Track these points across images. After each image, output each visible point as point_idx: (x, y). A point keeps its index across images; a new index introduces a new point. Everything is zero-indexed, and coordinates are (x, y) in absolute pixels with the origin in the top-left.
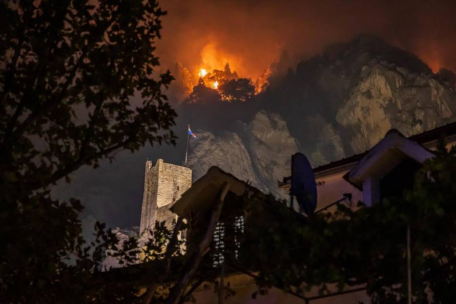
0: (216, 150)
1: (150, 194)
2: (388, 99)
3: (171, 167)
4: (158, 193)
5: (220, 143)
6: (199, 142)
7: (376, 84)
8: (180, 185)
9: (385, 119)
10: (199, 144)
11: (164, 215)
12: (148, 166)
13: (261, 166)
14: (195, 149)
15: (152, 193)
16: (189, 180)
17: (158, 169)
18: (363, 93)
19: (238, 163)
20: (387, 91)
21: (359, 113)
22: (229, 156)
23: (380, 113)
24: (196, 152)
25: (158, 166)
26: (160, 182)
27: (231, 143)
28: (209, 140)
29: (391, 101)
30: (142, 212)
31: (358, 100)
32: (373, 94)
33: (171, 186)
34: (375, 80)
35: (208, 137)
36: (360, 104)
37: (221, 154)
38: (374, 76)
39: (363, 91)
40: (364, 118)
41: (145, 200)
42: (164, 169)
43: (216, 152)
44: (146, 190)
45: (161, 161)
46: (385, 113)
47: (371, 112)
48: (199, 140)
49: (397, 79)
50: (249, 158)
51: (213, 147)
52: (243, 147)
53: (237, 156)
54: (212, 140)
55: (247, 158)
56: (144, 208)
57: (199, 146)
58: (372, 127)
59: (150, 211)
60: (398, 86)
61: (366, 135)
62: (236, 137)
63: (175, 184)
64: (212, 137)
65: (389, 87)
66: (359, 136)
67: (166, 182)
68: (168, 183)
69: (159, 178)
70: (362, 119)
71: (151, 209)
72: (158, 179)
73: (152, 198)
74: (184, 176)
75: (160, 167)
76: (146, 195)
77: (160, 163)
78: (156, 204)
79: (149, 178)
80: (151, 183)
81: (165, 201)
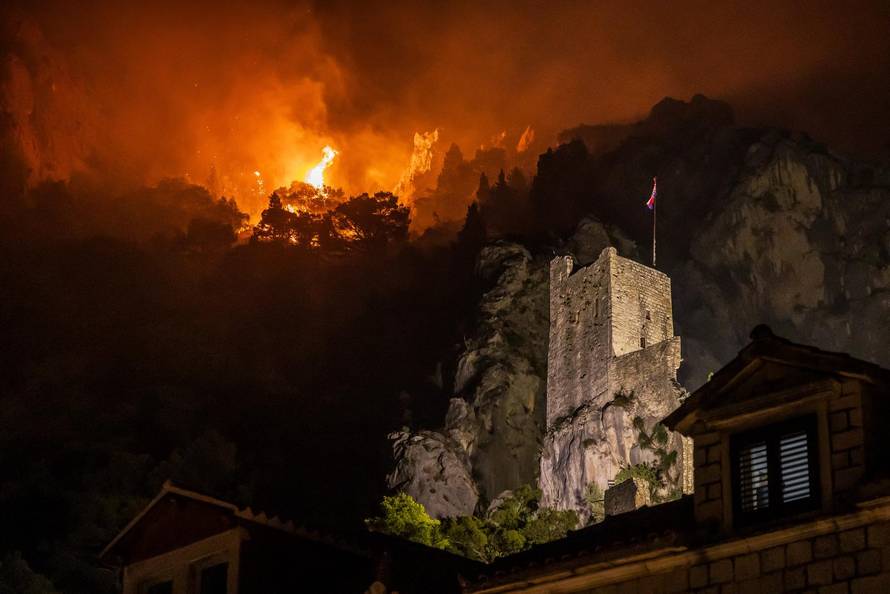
1: (579, 328)
2: (813, 211)
3: (631, 269)
4: (613, 323)
6: (505, 263)
7: (786, 181)
8: (652, 310)
9: (811, 252)
10: (508, 267)
11: (638, 372)
12: (564, 267)
14: (501, 278)
15: (587, 326)
16: (667, 300)
17: (603, 270)
18: (758, 200)
20: (811, 197)
21: (746, 241)
23: (798, 242)
25: (607, 262)
26: (614, 298)
28: (525, 259)
29: (820, 215)
30: (551, 371)
31: (743, 215)
32: (780, 202)
33: (636, 310)
34: (784, 174)
35: (522, 254)
36: (749, 223)
38: (781, 164)
39: (757, 195)
40: (760, 253)
41: (557, 345)
42: (620, 271)
44: (561, 322)
45: (612, 252)
46: (810, 240)
47: (776, 238)
48: (504, 260)
49: (832, 172)
54: (530, 262)
58: (778, 270)
59: (585, 366)
60: (833, 187)
61: (760, 289)
63: (642, 306)
64: (528, 254)
65: (814, 188)
66: (745, 289)
67: (625, 300)
68: (630, 302)
69: (613, 290)
70: (753, 254)
71: (586, 361)
73: (592, 336)
74: (656, 289)
75: (612, 265)
76: (562, 334)
77: (612, 255)
78: (611, 349)
79: (568, 295)
80: (578, 304)
81: (628, 343)
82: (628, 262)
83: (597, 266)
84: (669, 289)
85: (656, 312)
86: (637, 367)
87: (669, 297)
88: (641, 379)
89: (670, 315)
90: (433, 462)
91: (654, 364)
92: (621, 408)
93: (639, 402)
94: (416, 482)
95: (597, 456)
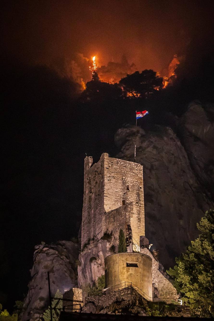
0: (148, 147)
1: (93, 196)
3: (118, 163)
4: (105, 195)
5: (153, 139)
6: (127, 138)
8: (130, 185)
10: (128, 140)
11: (114, 221)
12: (89, 162)
13: (199, 166)
14: (123, 147)
15: (96, 195)
16: (141, 178)
17: (102, 166)
19: (175, 163)
22: (164, 154)
24: (125, 151)
25: (103, 161)
26: (106, 181)
27: (165, 138)
28: (139, 135)
30: (83, 219)
33: (120, 185)
35: (138, 132)
37: (155, 152)
41: (86, 205)
42: (110, 165)
43: (149, 149)
44: (87, 192)
45: (106, 156)
48: (127, 136)
50: (186, 156)
51: (145, 145)
52: (179, 143)
53: (173, 154)
54: (143, 136)
55: (185, 157)
56: (85, 214)
57: (127, 144)
59: (95, 217)
62: (170, 131)
63: (124, 183)
64: (142, 131)
67: (113, 181)
68: (116, 182)
69: (105, 176)
71: (95, 215)
72: (103, 178)
73: (97, 201)
74: (133, 173)
75: (105, 163)
76: (87, 199)
77: (105, 158)
78: (103, 208)
79: (90, 178)
80: (93, 183)
81: (114, 204)
82: (115, 160)
83: (99, 163)
84: (142, 172)
85: (133, 186)
86: (114, 218)
87: (142, 176)
88: (115, 225)
89: (142, 186)
90: (50, 263)
91: (122, 216)
92: (106, 241)
93: (114, 237)
94: (40, 274)
95: (96, 266)
